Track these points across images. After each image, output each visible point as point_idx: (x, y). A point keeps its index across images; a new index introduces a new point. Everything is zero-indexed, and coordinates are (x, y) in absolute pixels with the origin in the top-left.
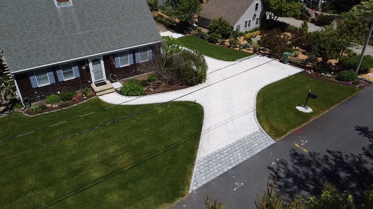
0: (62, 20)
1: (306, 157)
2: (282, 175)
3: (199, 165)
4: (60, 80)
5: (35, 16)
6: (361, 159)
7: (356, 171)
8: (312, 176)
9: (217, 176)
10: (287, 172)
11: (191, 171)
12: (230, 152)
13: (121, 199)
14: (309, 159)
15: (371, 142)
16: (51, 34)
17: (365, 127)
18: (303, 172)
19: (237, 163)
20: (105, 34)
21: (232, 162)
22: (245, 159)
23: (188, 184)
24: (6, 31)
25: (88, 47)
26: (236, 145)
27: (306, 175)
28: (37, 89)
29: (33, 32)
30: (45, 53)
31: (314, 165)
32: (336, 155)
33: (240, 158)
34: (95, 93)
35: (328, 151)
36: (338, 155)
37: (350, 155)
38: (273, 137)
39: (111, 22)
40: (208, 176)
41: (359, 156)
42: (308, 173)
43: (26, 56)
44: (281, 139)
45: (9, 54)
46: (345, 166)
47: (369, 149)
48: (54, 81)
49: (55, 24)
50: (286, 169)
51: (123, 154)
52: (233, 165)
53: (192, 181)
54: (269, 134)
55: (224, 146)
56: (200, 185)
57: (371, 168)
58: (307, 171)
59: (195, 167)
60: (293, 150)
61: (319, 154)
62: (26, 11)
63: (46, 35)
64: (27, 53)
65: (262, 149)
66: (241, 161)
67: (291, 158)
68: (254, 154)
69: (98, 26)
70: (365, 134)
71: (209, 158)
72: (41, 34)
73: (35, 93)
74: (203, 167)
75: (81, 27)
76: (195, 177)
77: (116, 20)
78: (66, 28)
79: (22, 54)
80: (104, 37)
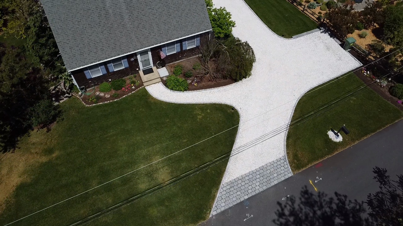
0: (111, 11)
1: (314, 197)
2: (287, 212)
3: (222, 190)
4: (111, 71)
5: (84, 8)
6: (362, 207)
7: (351, 219)
8: (311, 217)
9: (234, 204)
10: (292, 209)
11: (215, 195)
12: (251, 180)
13: (159, 215)
14: (316, 199)
15: (380, 189)
16: (100, 28)
17: (385, 170)
18: (305, 212)
19: (254, 194)
20: (153, 25)
21: (250, 191)
22: (261, 190)
23: (210, 209)
24: (60, 28)
25: (136, 41)
26: (258, 173)
27: (307, 216)
28: (91, 79)
29: (84, 27)
30: (96, 49)
31: (318, 206)
32: (341, 200)
33: (258, 188)
34: (143, 83)
35: (336, 193)
36: (342, 199)
37: (353, 201)
38: (293, 168)
39: (160, 10)
40: (227, 203)
41: (361, 203)
42: (309, 214)
43: (80, 54)
44: (299, 172)
45: (65, 53)
46: (344, 212)
47: (374, 197)
48: (105, 72)
49: (104, 16)
50: (292, 206)
51: (163, 167)
52: (250, 195)
53: (214, 206)
54: (291, 164)
55: (248, 172)
56: (219, 211)
57: (365, 218)
58: (309, 212)
59: (219, 191)
60: (306, 187)
61: (326, 195)
62: (75, 3)
63: (96, 29)
64: (80, 50)
65: (280, 181)
66: (257, 192)
67: (300, 196)
68: (270, 186)
69: (146, 16)
70: (380, 179)
71: (232, 184)
72: (91, 29)
73: (89, 82)
74: (225, 193)
75: (129, 18)
76: (217, 202)
77: (164, 7)
78: (115, 21)
79: (75, 52)
80: (152, 28)
